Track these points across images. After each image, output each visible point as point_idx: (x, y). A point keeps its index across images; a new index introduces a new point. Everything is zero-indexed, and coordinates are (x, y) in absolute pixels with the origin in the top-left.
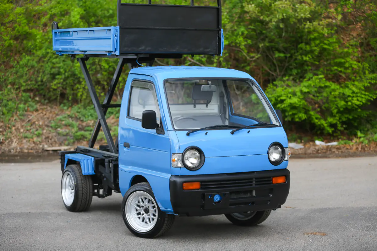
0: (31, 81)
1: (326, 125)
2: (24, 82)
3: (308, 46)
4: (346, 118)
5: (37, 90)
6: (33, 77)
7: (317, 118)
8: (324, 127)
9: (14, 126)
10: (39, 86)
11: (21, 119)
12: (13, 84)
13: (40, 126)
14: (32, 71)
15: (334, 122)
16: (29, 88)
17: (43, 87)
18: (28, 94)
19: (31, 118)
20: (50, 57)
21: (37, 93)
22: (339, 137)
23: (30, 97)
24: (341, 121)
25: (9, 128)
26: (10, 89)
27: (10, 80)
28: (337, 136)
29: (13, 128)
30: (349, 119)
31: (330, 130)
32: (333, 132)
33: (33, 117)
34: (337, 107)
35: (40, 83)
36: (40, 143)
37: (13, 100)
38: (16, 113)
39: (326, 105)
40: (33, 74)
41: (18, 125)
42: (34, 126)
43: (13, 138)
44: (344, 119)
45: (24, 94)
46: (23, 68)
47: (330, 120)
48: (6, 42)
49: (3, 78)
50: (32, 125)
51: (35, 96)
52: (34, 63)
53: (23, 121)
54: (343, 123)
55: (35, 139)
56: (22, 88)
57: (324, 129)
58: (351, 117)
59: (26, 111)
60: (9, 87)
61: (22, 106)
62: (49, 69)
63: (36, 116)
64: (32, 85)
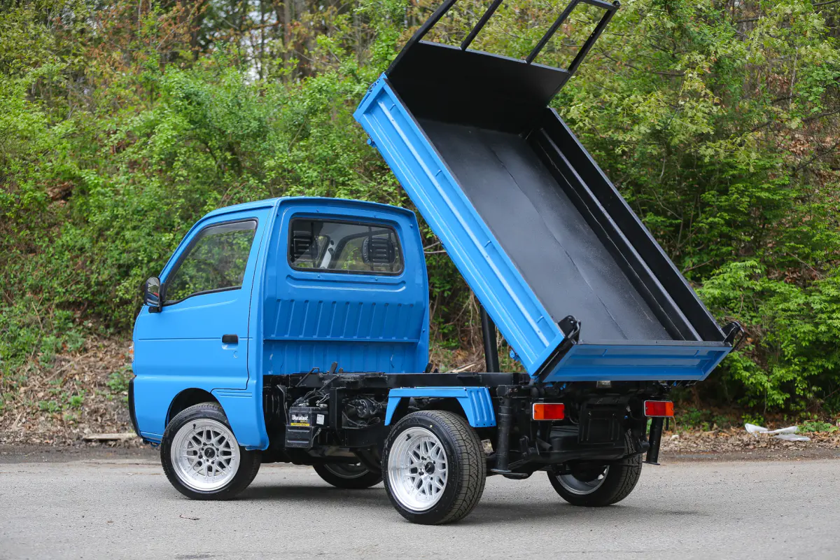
0: (78, 283)
1: (768, 385)
2: (61, 285)
3: (723, 198)
4: (817, 367)
5: (91, 304)
6: (83, 274)
7: (746, 369)
8: (765, 389)
9: (24, 385)
10: (93, 294)
11: (42, 369)
12: (36, 290)
13: (83, 385)
14: (80, 261)
15: (790, 377)
16: (71, 299)
17: (102, 297)
18: (69, 313)
19: (66, 366)
20: (122, 228)
21: (89, 311)
22: (803, 414)
23: (73, 321)
24: (805, 374)
25: (12, 388)
26: (30, 300)
27: (30, 281)
28: (796, 413)
29: (23, 389)
30: (826, 370)
31: (780, 398)
32: (787, 401)
33: (73, 364)
34: (795, 340)
35: (95, 288)
36: (77, 423)
37: (33, 326)
38: (35, 355)
39: (770, 338)
40: (83, 266)
41: (35, 382)
42: (70, 385)
43: (15, 411)
44: (814, 372)
45: (59, 313)
46: (61, 253)
47: (779, 372)
48: (26, 196)
49: (15, 276)
50: (65, 382)
51: (85, 317)
52: (86, 241)
53: (47, 373)
54: (812, 380)
55: (66, 415)
56: (57, 300)
57: (763, 395)
58: (830, 366)
59: (57, 351)
60: (28, 295)
61: (50, 339)
62: (115, 254)
63: (78, 363)
64: (77, 291)
